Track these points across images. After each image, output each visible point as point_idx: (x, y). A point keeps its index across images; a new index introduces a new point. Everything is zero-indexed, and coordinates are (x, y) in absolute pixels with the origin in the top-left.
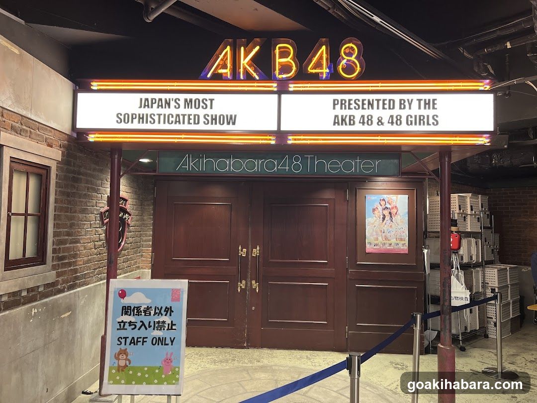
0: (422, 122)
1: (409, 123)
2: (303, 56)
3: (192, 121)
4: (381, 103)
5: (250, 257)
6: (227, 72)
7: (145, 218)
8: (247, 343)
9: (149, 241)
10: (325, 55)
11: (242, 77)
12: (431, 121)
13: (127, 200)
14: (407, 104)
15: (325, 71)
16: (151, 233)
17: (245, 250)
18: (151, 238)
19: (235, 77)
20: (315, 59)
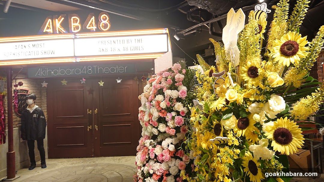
0: (137, 49)
1: (131, 50)
2: (83, 22)
3: (35, 54)
4: (119, 41)
5: (93, 114)
6: (51, 30)
7: (43, 98)
8: (94, 154)
9: (45, 109)
10: (94, 21)
11: (58, 33)
12: (141, 48)
13: (28, 91)
14: (130, 41)
15: (94, 28)
16: (46, 105)
17: (91, 111)
18: (46, 108)
19: (54, 33)
20: (90, 23)
